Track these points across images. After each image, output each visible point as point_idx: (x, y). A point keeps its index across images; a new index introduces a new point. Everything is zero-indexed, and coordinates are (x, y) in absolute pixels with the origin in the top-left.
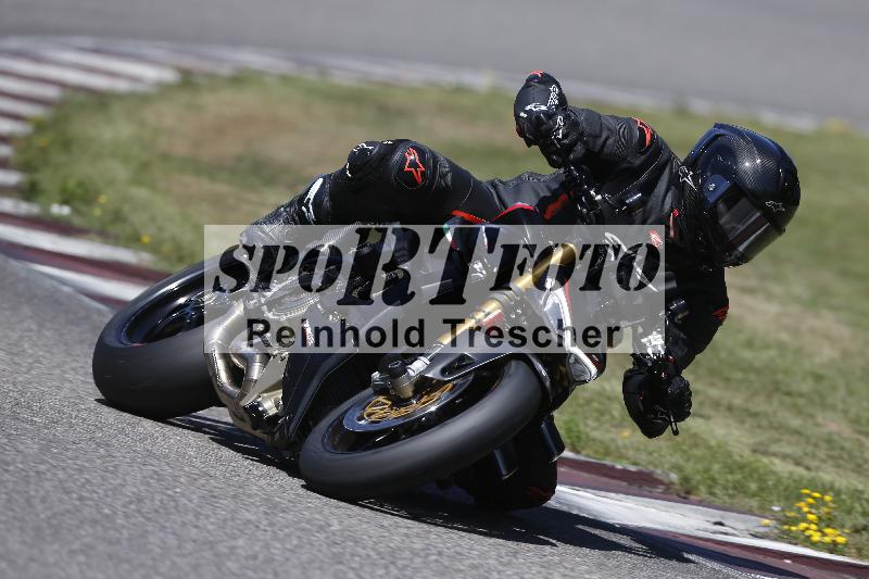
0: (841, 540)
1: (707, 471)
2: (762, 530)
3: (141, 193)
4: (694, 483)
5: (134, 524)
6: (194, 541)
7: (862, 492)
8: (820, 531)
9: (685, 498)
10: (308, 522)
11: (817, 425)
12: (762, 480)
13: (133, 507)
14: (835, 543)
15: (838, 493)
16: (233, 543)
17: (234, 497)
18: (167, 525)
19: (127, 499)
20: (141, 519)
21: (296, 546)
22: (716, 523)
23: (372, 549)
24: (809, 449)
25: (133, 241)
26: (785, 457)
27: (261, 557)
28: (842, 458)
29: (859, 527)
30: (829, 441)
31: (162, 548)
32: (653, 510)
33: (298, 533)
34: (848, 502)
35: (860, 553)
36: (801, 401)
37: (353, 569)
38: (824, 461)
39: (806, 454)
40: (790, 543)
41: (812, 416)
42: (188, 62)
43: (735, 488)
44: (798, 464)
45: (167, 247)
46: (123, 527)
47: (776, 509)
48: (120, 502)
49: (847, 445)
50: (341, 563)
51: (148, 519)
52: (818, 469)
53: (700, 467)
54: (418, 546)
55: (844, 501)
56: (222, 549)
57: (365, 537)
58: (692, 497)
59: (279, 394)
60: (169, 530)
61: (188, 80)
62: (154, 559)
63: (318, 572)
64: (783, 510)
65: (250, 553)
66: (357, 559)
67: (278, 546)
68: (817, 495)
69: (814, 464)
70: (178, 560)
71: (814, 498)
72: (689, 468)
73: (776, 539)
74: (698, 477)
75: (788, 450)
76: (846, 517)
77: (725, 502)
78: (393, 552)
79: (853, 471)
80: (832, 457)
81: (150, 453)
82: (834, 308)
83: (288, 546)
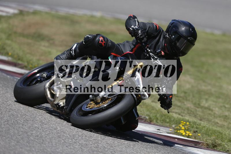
0: (190, 134)
1: (156, 116)
2: (170, 132)
3: (9, 42)
4: (152, 119)
5: (7, 127)
6: (22, 132)
7: (196, 122)
8: (185, 132)
9: (150, 123)
10: (52, 127)
11: (185, 105)
12: (170, 119)
13: (6, 123)
14: (189, 135)
15: (190, 122)
16: (32, 132)
17: (32, 120)
18: (15, 127)
19: (5, 121)
20: (8, 126)
21: (49, 133)
22: (158, 130)
23: (68, 135)
24: (183, 111)
25: (7, 54)
26: (176, 113)
27: (39, 136)
28: (191, 113)
29: (195, 131)
30: (188, 109)
31: (13, 133)
32: (142, 126)
33: (49, 130)
34: (192, 125)
35: (195, 138)
36: (181, 99)
37: (63, 139)
38: (186, 114)
39: (182, 112)
40: (177, 135)
41: (183, 103)
42: (21, 8)
43: (163, 120)
44: (179, 114)
45: (15, 56)
46: (4, 128)
47: (173, 126)
48: (3, 121)
49: (193, 110)
50: (60, 138)
51: (10, 126)
52: (185, 116)
53: (154, 115)
54: (80, 134)
55: (191, 125)
56: (29, 134)
57: (66, 131)
58: (152, 123)
59: (64, 101)
60: (15, 129)
61: (21, 13)
62: (11, 136)
63: (54, 140)
64: (175, 127)
65: (36, 135)
66: (64, 137)
67: (44, 133)
68: (185, 123)
69: (184, 115)
70: (18, 136)
71: (184, 123)
72: (151, 115)
73: (173, 134)
74: (154, 118)
75: (177, 111)
76: (192, 129)
77: (160, 124)
78: (74, 136)
79: (194, 117)
80: (188, 113)
81: (11, 109)
82: (190, 75)
83: (46, 133)
